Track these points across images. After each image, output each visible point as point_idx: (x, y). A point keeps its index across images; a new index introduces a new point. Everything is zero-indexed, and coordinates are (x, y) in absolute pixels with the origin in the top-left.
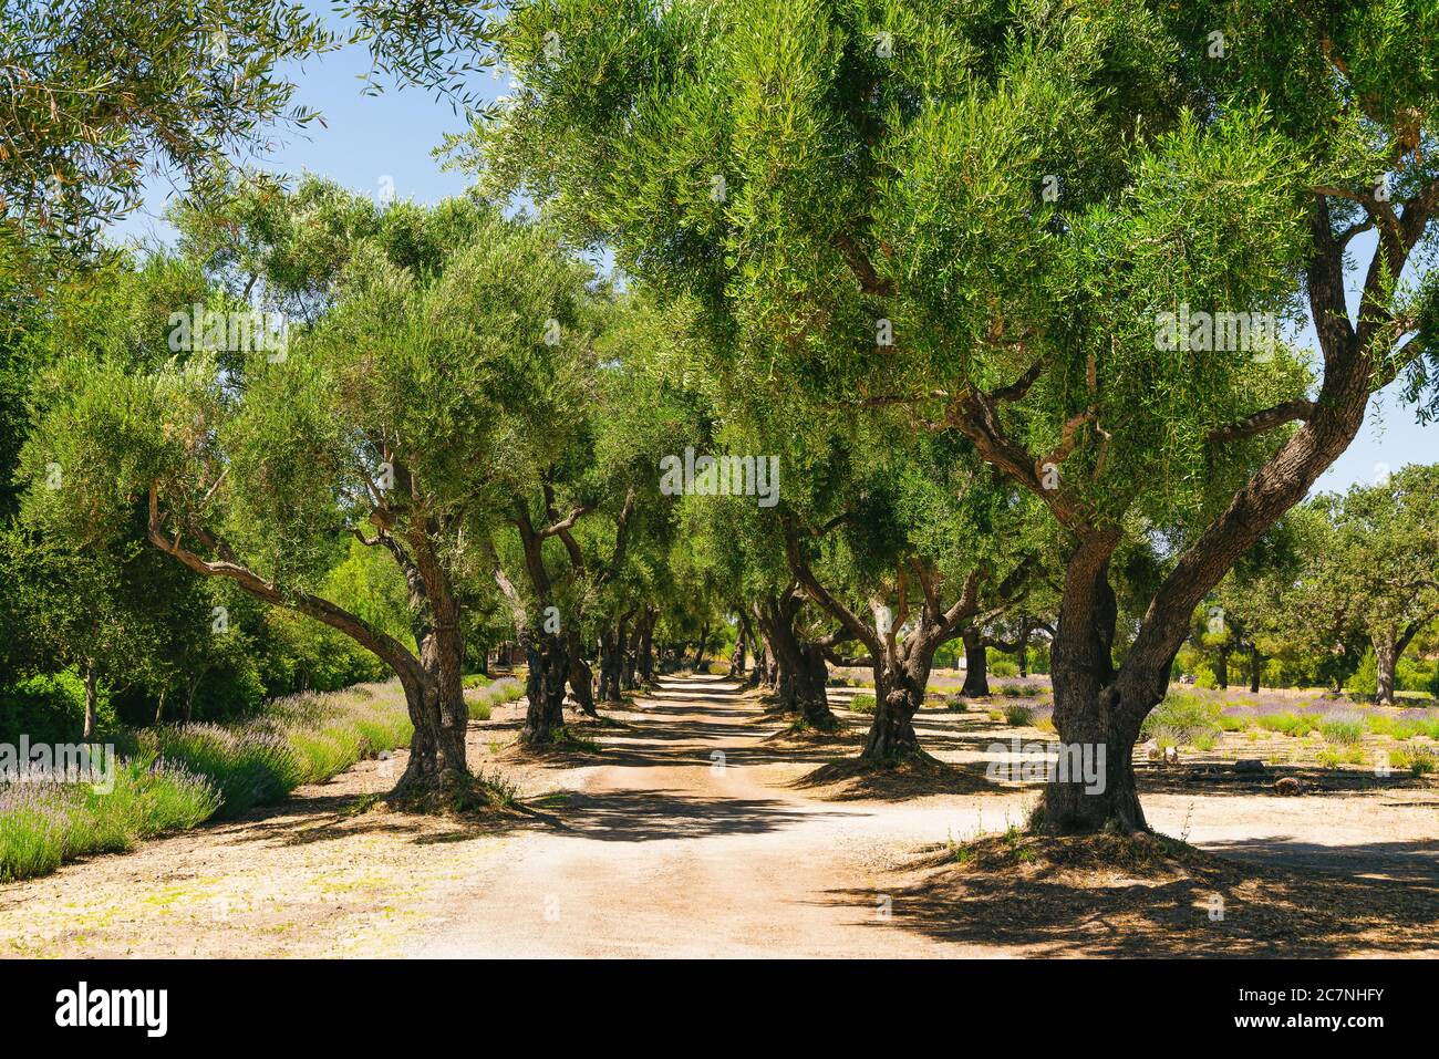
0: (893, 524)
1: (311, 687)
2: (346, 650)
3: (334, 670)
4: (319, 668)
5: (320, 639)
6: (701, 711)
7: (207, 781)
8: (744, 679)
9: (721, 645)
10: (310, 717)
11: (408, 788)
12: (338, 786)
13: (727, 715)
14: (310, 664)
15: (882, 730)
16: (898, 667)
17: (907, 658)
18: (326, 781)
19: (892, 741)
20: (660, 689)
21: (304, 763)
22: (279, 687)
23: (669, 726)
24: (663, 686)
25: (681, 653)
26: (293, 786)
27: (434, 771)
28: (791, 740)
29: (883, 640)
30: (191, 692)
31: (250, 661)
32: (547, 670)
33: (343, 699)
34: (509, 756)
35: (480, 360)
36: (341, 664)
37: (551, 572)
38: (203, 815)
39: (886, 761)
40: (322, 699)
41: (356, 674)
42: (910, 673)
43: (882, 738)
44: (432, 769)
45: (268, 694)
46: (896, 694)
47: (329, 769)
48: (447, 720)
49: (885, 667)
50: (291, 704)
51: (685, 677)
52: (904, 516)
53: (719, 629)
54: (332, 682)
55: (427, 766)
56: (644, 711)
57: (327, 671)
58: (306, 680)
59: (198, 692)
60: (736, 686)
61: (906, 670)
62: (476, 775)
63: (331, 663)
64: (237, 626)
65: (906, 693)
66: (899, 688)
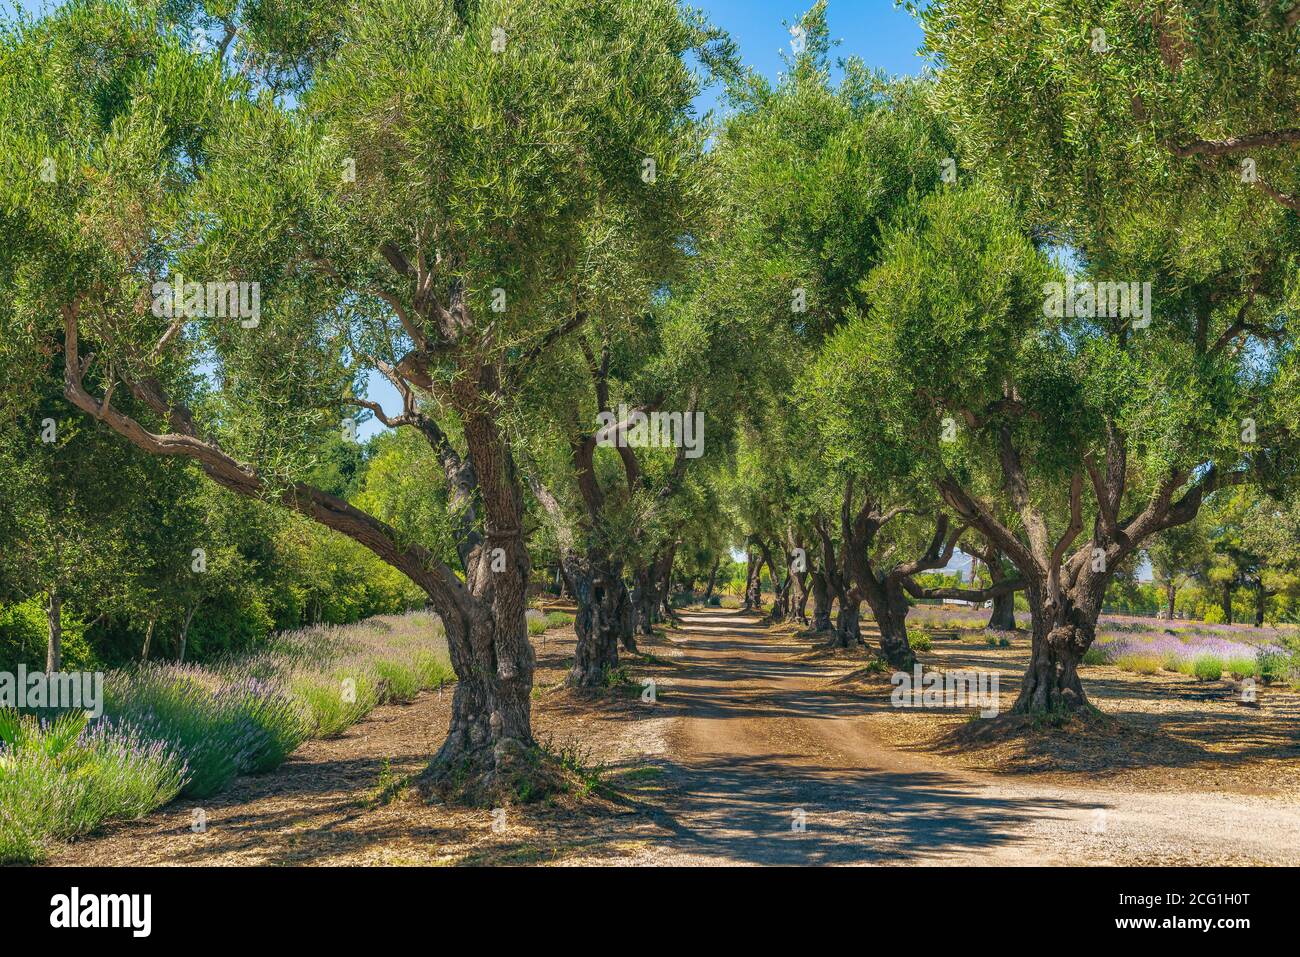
0: (1080, 406)
1: (323, 619)
2: (362, 580)
3: (348, 601)
4: (333, 598)
5: (334, 567)
6: (739, 646)
7: (170, 749)
8: (762, 613)
9: (728, 579)
10: (320, 657)
11: (450, 767)
12: (352, 742)
13: (768, 651)
14: (323, 594)
15: (1042, 678)
16: (1062, 597)
17: (1072, 585)
18: (336, 736)
19: (1055, 691)
20: (682, 623)
21: (306, 716)
22: (286, 619)
23: (714, 664)
24: (685, 619)
25: (689, 587)
26: (293, 746)
27: (486, 743)
28: (869, 682)
29: (1043, 562)
30: (186, 623)
31: (251, 589)
32: (599, 600)
33: (359, 633)
34: (556, 704)
35: (571, 101)
36: (357, 595)
37: (603, 486)
38: (162, 797)
39: (1052, 717)
40: (335, 633)
41: (372, 606)
42: (1078, 605)
43: (1041, 689)
44: (484, 739)
45: (277, 627)
46: (1058, 631)
47: (340, 720)
48: (504, 669)
49: (1046, 597)
50: (298, 639)
51: (698, 610)
52: (1094, 398)
53: (727, 564)
54: (347, 614)
55: (476, 732)
56: (678, 646)
57: (342, 602)
58: (316, 612)
59: (195, 623)
60: (756, 621)
61: (1071, 602)
62: (542, 745)
63: (346, 593)
64: (233, 548)
65: (1074, 629)
66: (1064, 624)
